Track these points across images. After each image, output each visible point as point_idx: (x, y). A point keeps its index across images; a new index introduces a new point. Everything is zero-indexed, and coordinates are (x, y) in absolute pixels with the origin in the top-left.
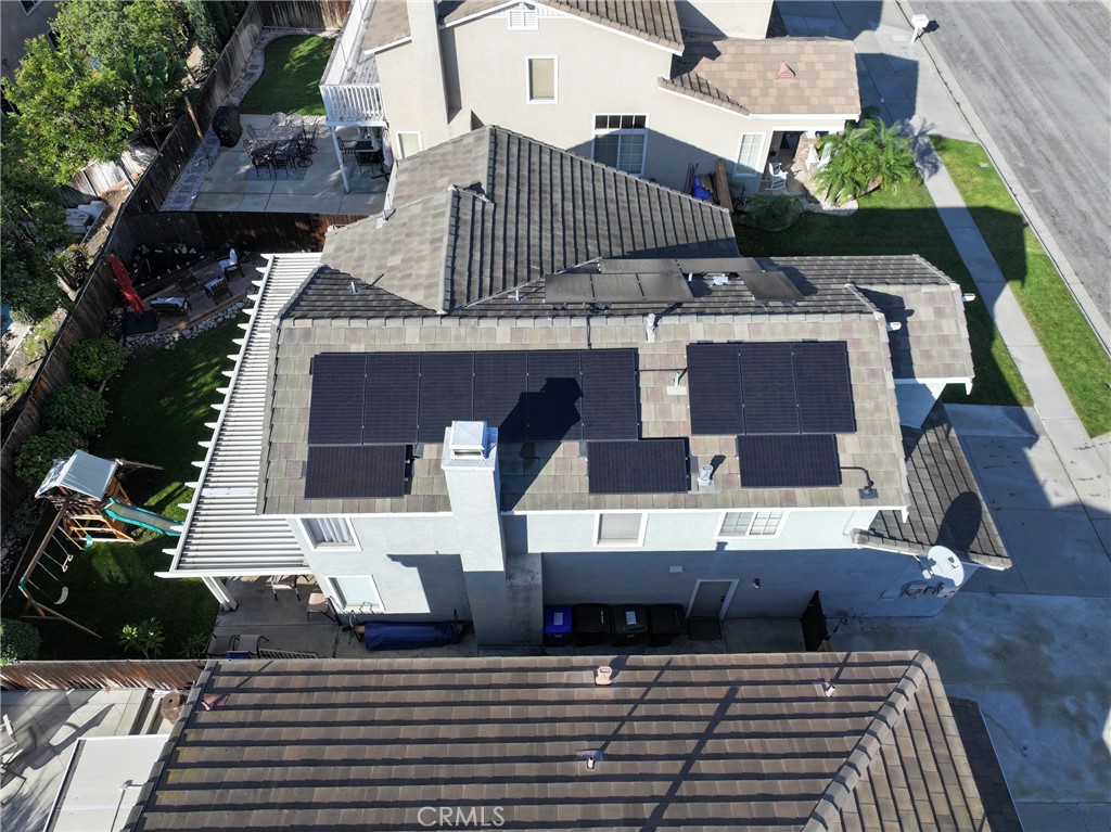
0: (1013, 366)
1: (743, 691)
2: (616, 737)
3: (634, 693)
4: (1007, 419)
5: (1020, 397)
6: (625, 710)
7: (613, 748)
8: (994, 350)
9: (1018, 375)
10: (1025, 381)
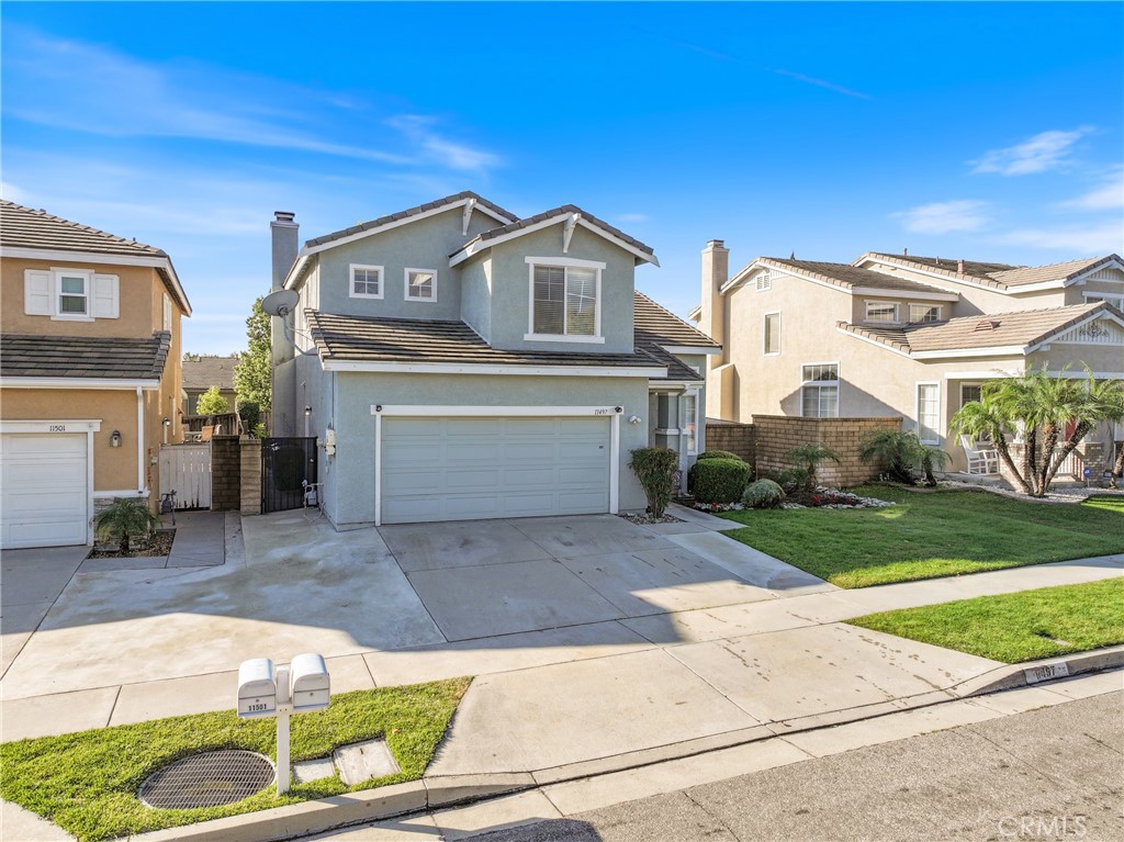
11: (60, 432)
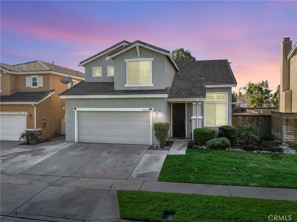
11: (20, 115)
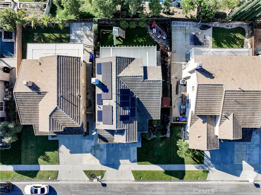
0: (145, 164)
1: (76, 107)
2: (71, 95)
3: (76, 97)
4: (134, 159)
5: (139, 163)
6: (74, 96)
7: (70, 95)
8: (148, 162)
9: (143, 164)
10: (142, 165)
